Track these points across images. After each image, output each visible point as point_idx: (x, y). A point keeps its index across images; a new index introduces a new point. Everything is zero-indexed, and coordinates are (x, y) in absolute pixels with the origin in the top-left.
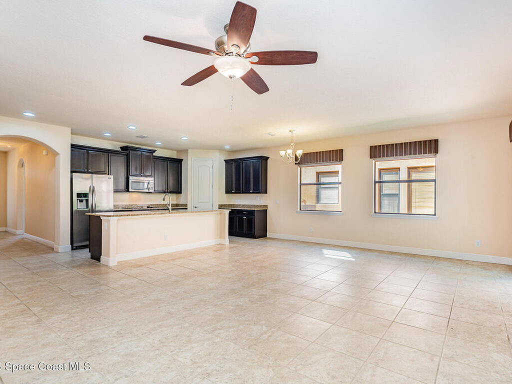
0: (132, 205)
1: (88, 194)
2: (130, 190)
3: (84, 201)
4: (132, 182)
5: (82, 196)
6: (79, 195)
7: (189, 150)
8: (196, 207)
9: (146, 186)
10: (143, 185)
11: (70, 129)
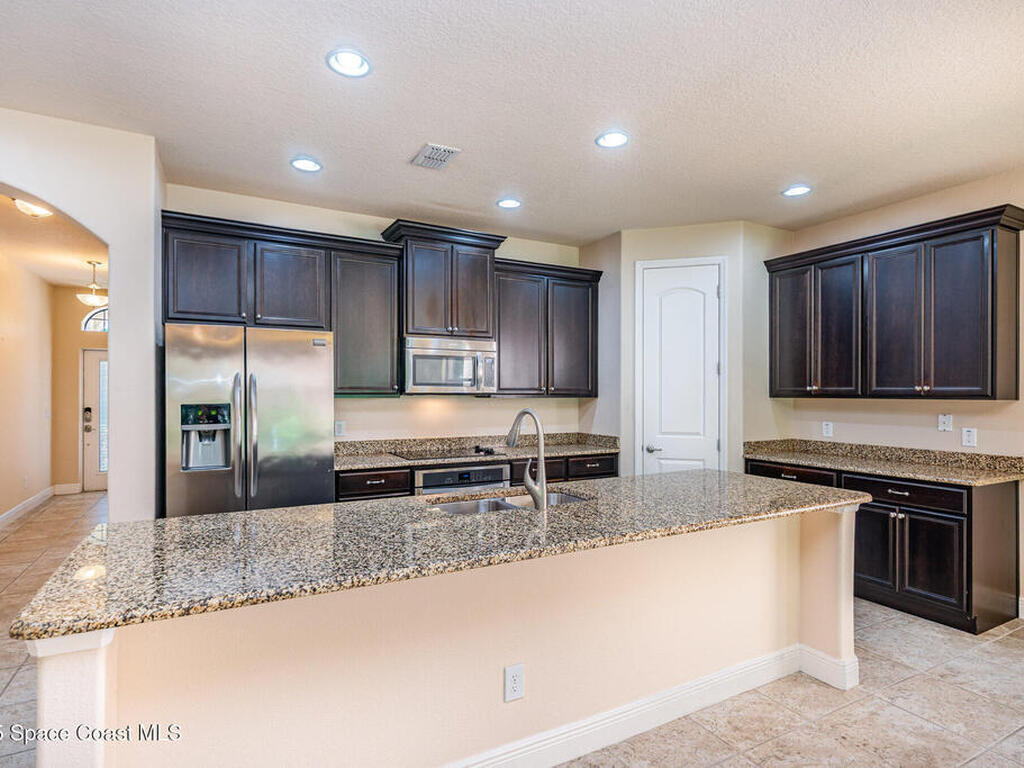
0: (422, 442)
1: (227, 407)
2: (410, 387)
3: (219, 438)
4: (415, 357)
5: (207, 415)
6: (190, 413)
7: (625, 234)
8: (650, 451)
9: (467, 372)
10: (458, 370)
11: (152, 140)
